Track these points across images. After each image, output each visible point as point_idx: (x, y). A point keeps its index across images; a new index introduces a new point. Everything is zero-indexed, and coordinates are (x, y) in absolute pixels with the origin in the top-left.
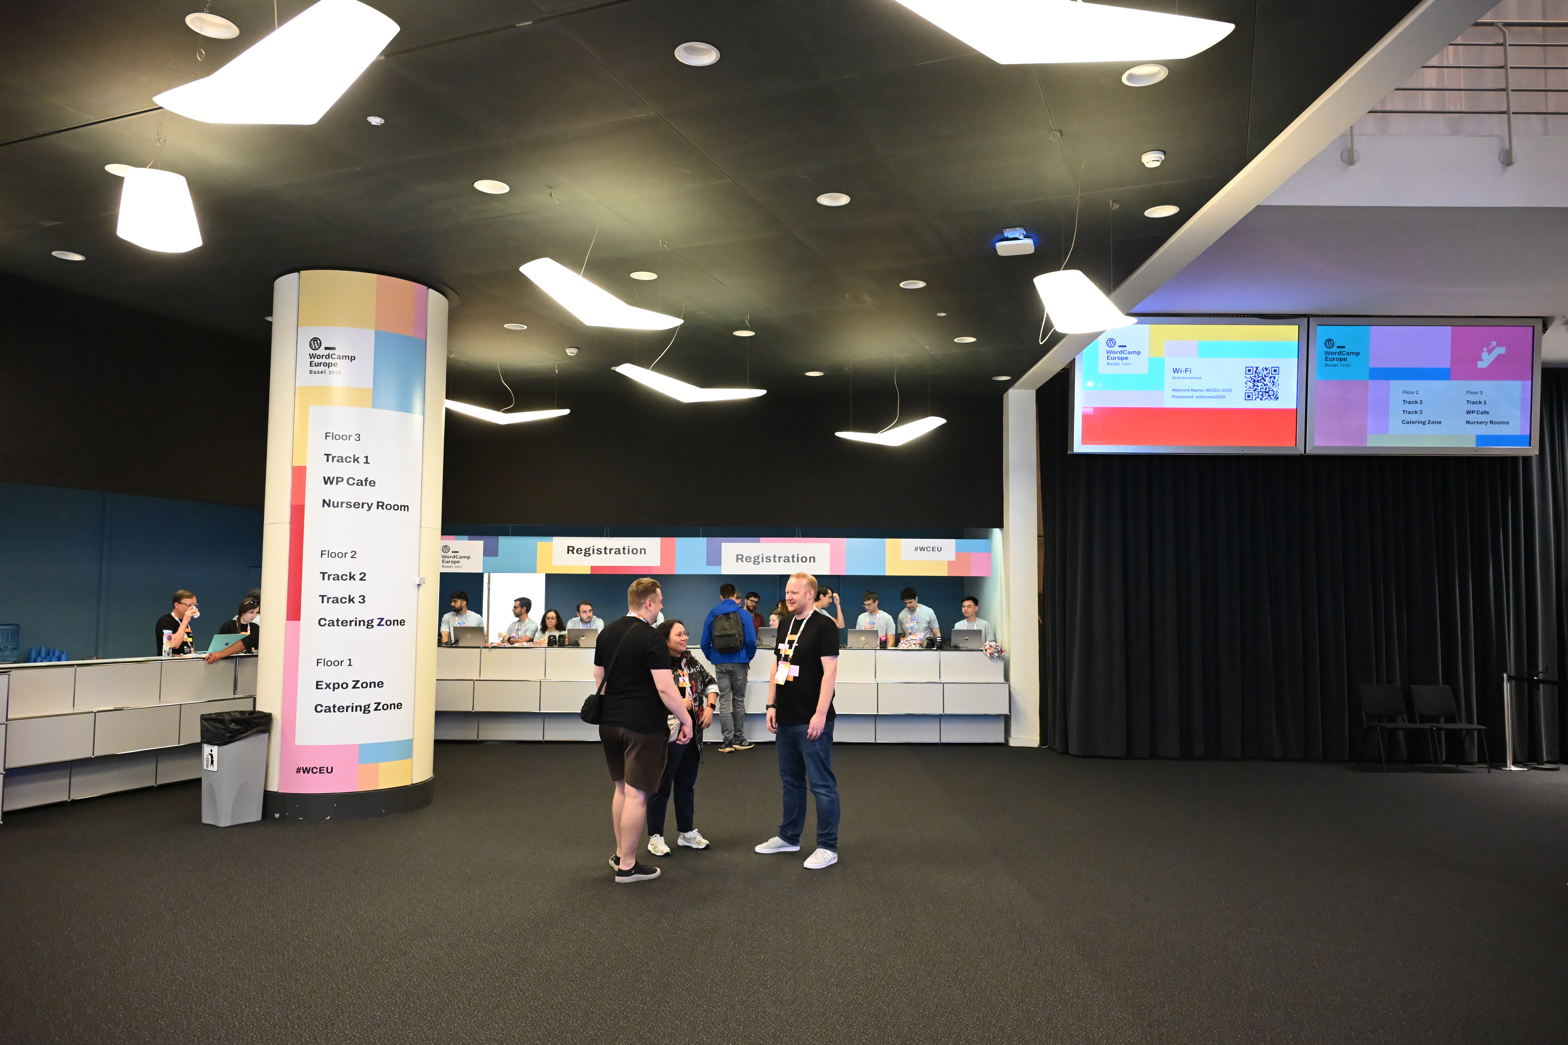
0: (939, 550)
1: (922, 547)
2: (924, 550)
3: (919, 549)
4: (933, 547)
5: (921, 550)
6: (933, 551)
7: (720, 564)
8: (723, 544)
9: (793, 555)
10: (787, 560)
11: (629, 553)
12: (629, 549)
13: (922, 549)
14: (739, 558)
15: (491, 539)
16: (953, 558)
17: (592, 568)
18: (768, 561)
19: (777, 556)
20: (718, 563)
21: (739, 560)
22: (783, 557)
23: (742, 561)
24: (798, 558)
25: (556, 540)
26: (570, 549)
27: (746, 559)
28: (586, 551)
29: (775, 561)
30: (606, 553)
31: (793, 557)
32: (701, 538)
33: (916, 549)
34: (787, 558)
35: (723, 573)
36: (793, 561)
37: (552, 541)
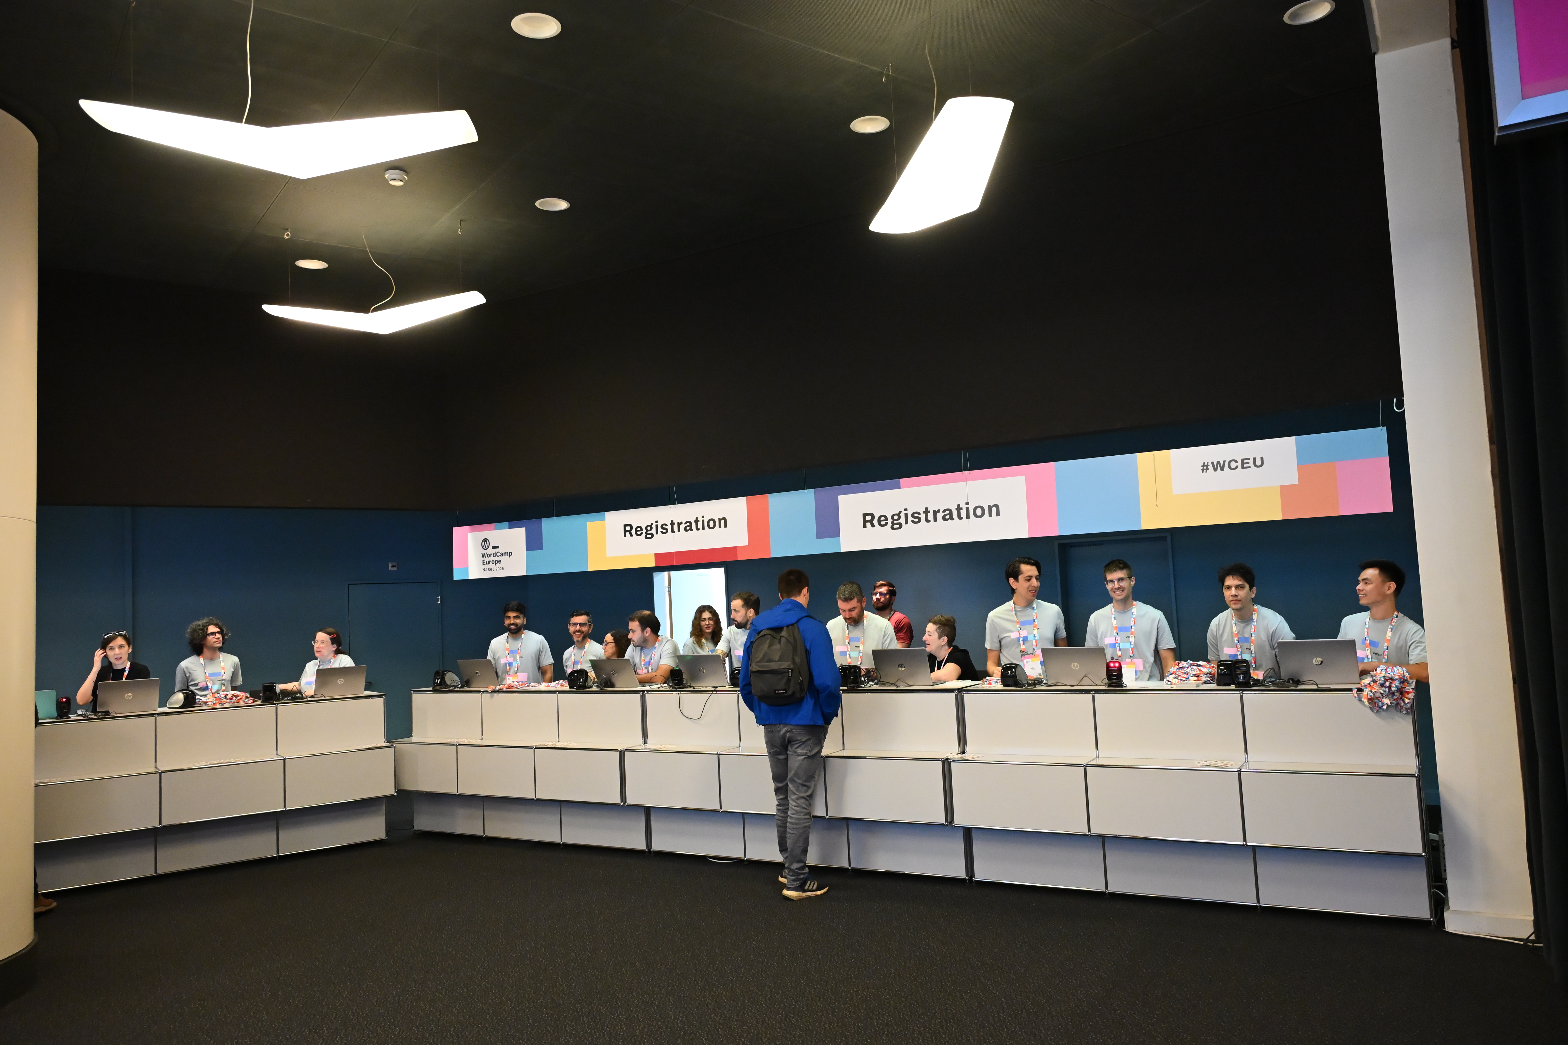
0: (1258, 463)
1: (1218, 463)
2: (1222, 469)
3: (1211, 467)
4: (1242, 460)
5: (1215, 470)
6: (1243, 467)
7: (837, 534)
8: (841, 498)
9: (959, 505)
10: (948, 516)
11: (703, 528)
12: (703, 521)
13: (1219, 466)
14: (868, 520)
15: (533, 523)
16: (1292, 478)
17: (657, 556)
18: (916, 520)
19: (931, 509)
20: (835, 532)
21: (868, 524)
22: (941, 511)
23: (873, 526)
24: (967, 509)
25: (609, 515)
26: (628, 530)
27: (879, 521)
28: (647, 530)
29: (927, 521)
30: (673, 531)
31: (959, 509)
32: (806, 491)
33: (1205, 468)
34: (948, 512)
35: (844, 549)
36: (960, 518)
37: (604, 520)
